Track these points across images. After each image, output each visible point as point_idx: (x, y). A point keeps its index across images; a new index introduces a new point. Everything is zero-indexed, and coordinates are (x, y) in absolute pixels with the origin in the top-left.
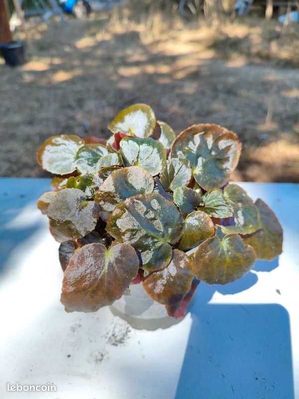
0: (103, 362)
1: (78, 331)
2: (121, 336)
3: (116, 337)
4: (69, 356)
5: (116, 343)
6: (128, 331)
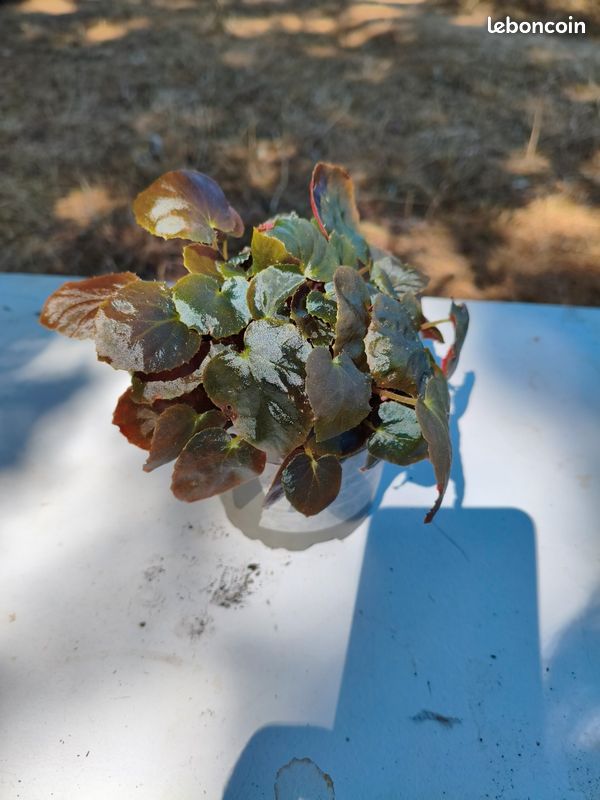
0: (203, 635)
1: (159, 580)
2: (237, 591)
3: (227, 591)
4: (143, 625)
5: (227, 602)
6: (248, 581)
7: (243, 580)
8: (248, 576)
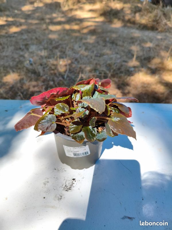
0: (62, 199)
1: (48, 185)
2: (70, 186)
3: (67, 187)
4: (44, 198)
6: (73, 184)
7: (71, 183)
8: (73, 182)
